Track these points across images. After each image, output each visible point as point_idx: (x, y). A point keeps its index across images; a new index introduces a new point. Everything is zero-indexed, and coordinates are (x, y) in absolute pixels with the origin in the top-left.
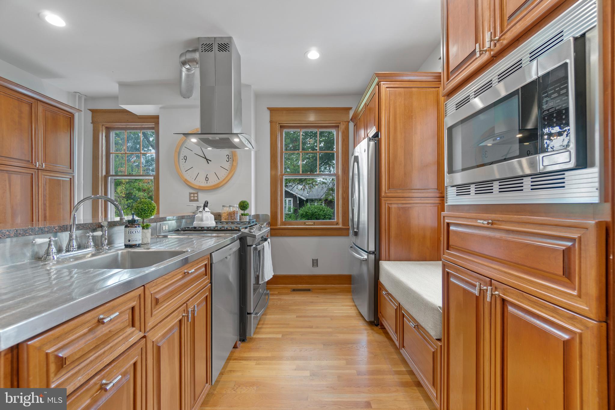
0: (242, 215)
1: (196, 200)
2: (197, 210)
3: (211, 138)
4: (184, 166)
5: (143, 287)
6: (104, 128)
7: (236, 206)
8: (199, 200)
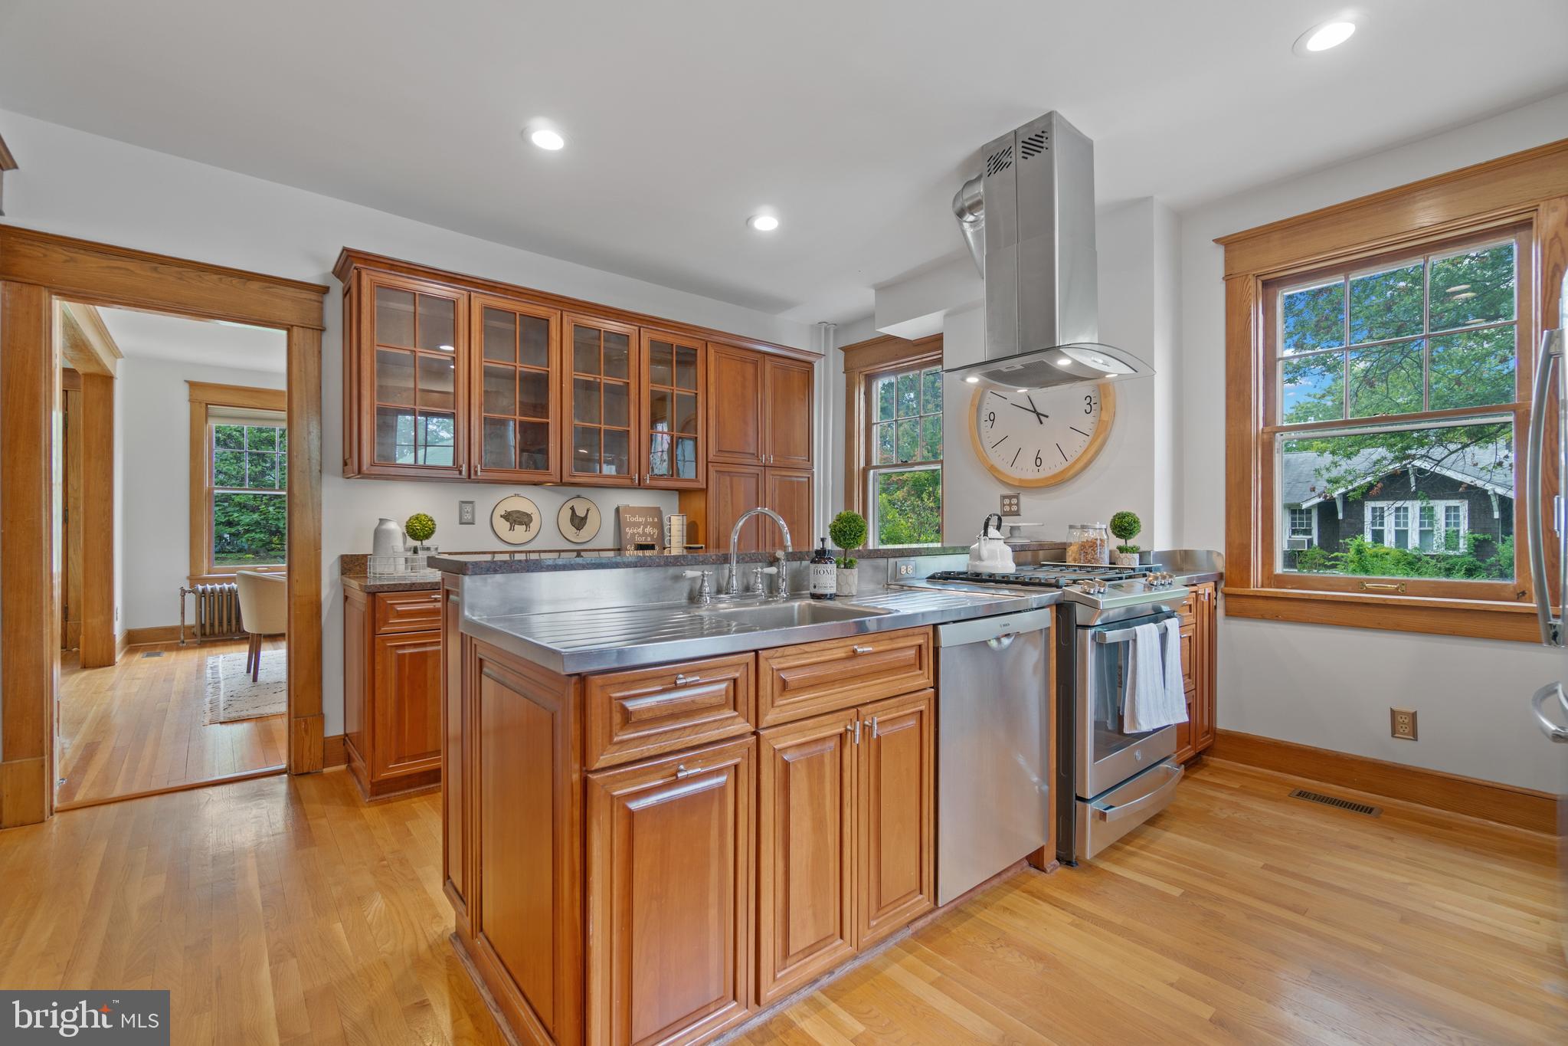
0: (1121, 550)
1: (1014, 511)
2: (1009, 535)
3: (1004, 370)
4: (990, 435)
5: (753, 653)
6: (862, 378)
7: (1098, 526)
8: (1022, 512)
